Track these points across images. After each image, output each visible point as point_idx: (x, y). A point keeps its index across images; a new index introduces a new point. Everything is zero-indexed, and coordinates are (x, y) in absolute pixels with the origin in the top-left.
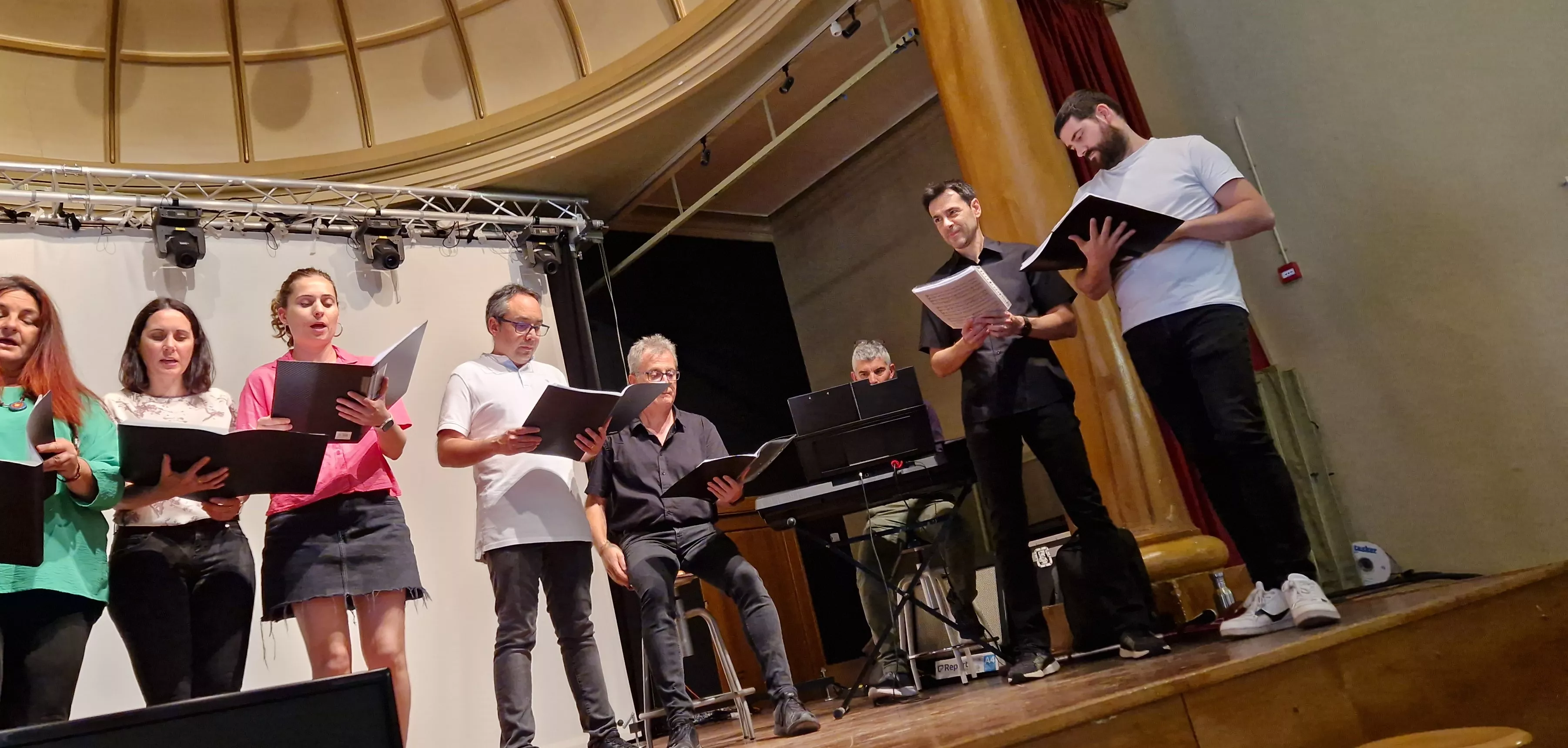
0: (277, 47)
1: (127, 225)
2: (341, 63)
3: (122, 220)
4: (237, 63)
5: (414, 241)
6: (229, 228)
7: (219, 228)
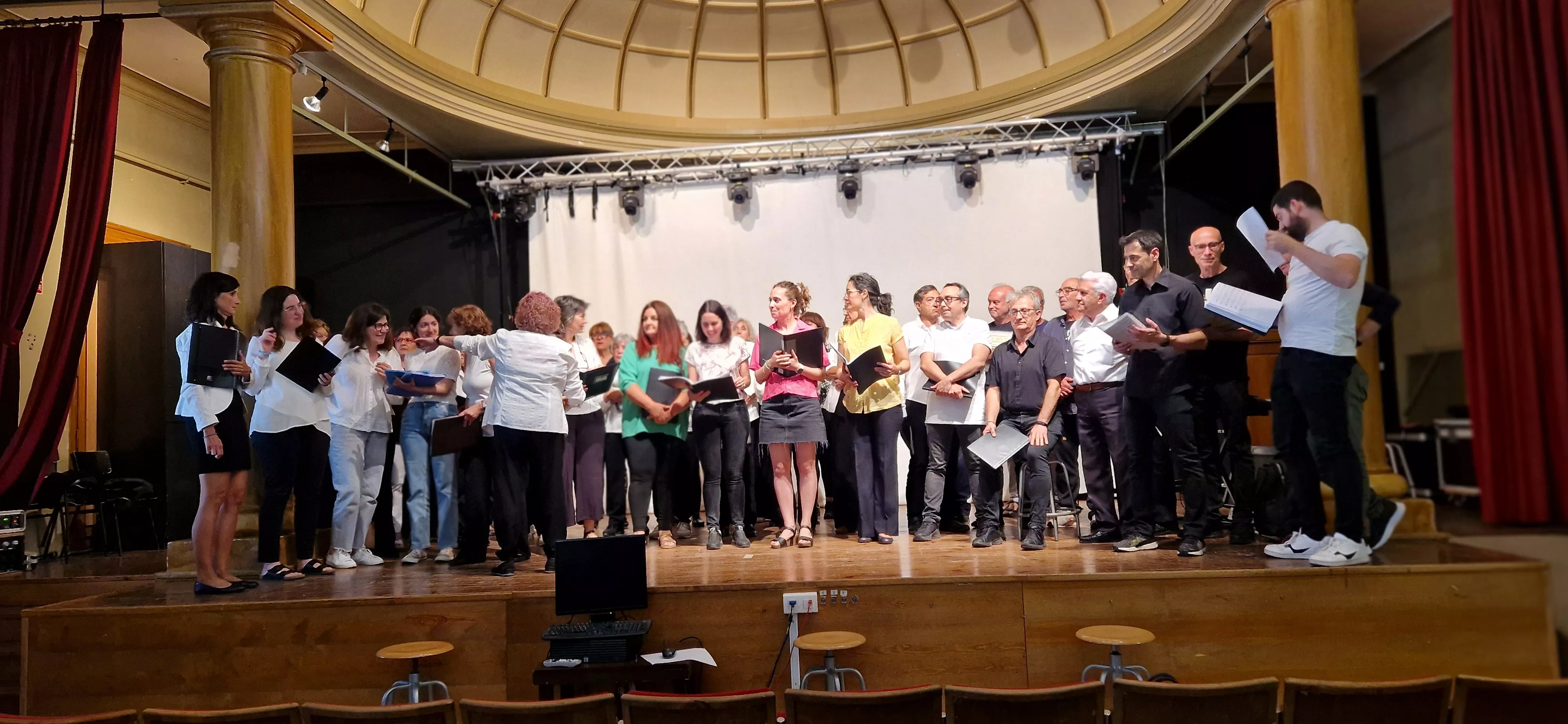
0: (919, 32)
1: (829, 169)
2: (958, 36)
3: (827, 166)
4: (897, 44)
5: (996, 160)
6: (882, 164)
7: (876, 165)
